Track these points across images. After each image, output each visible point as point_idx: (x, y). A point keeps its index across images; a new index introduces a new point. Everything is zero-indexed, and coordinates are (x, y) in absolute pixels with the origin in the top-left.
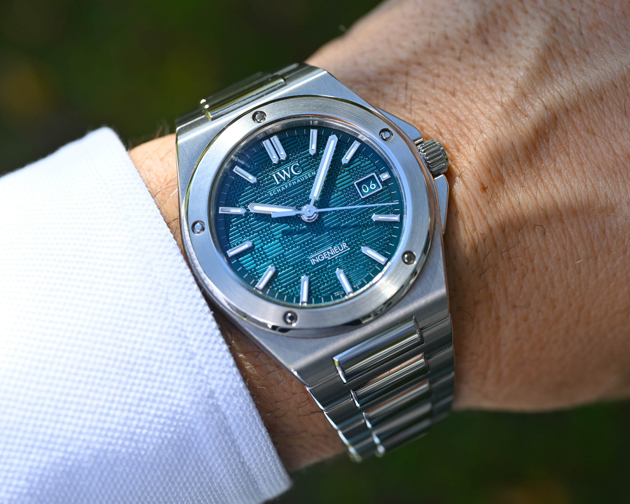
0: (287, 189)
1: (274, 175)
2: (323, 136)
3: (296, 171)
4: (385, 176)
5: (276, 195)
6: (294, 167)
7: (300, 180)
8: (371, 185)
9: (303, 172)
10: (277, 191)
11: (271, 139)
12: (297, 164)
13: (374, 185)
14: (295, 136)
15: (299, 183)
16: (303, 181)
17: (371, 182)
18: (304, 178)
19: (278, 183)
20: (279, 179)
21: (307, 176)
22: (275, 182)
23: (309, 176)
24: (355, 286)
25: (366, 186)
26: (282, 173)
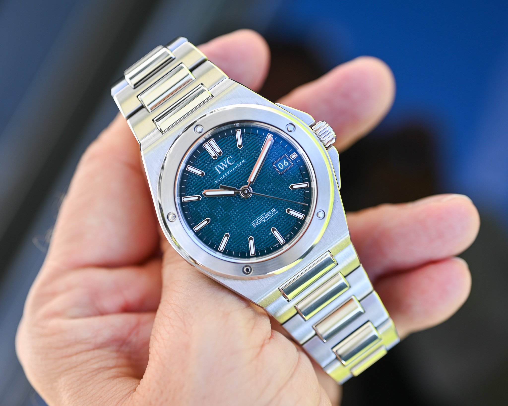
0: (227, 176)
1: (216, 168)
2: (246, 133)
3: (231, 162)
4: (294, 156)
5: (220, 182)
9: (236, 162)
10: (220, 179)
11: (209, 142)
12: (231, 157)
13: (287, 162)
14: (225, 137)
15: (235, 170)
17: (284, 160)
18: (237, 166)
19: (220, 173)
20: (220, 170)
21: (239, 164)
22: (217, 172)
23: (240, 164)
24: (286, 238)
25: (281, 164)
26: (221, 165)
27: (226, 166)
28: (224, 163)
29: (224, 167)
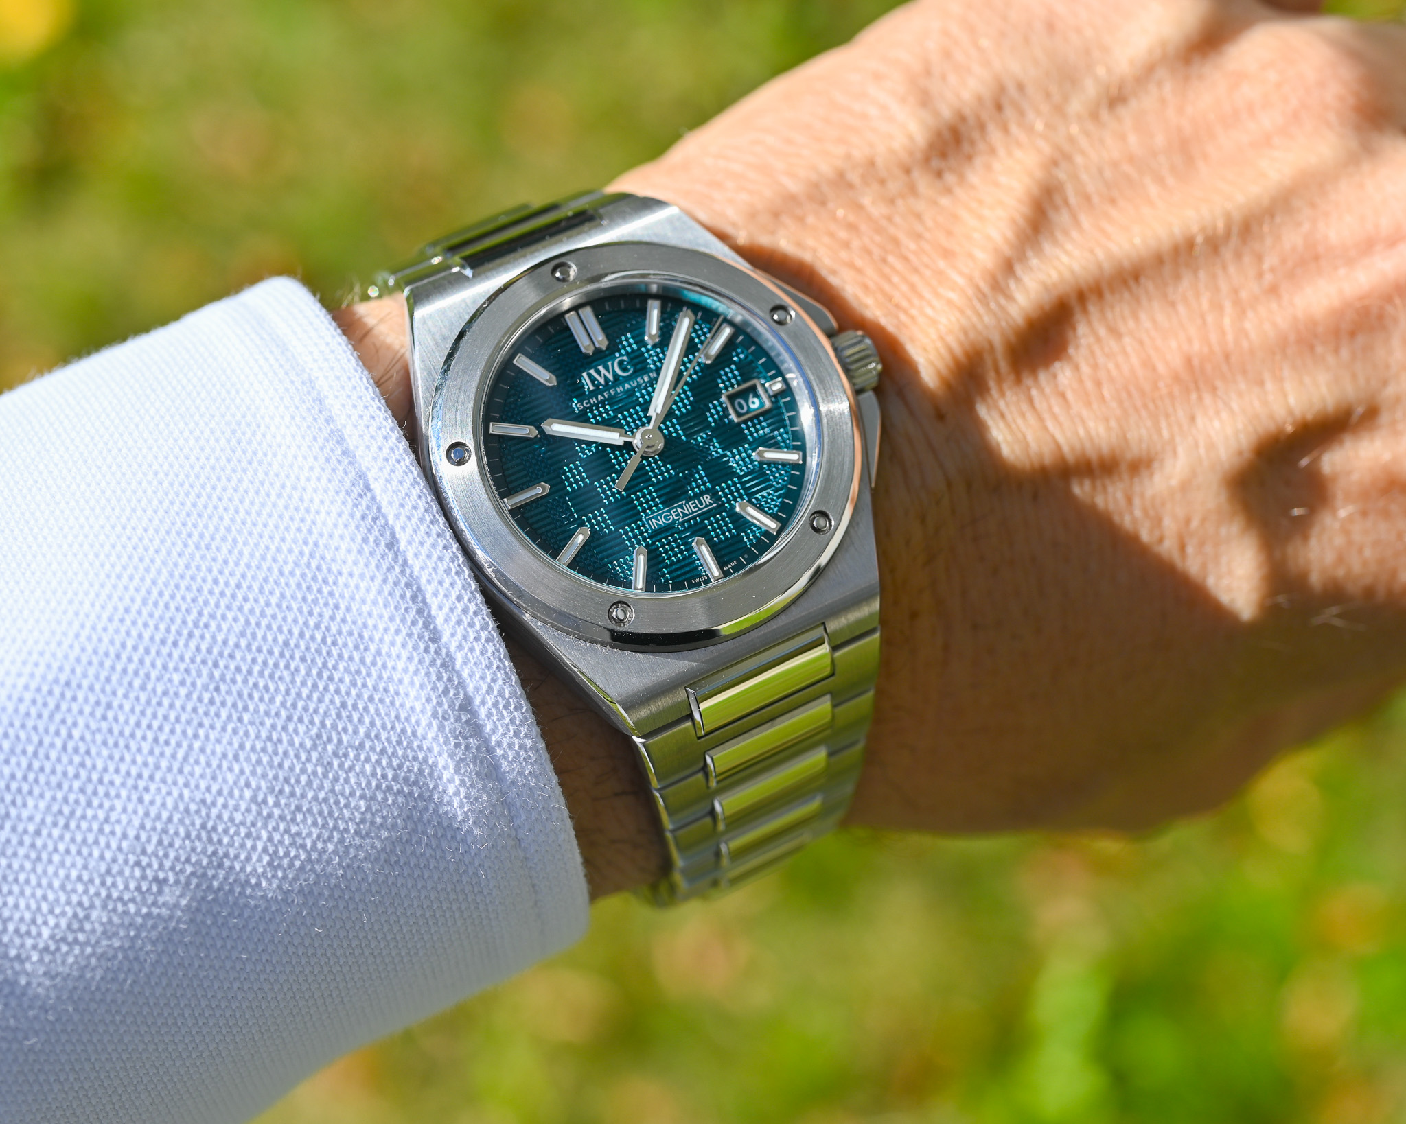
0: (607, 400)
2: (670, 314)
4: (778, 386)
5: (588, 408)
6: (621, 363)
7: (630, 385)
8: (751, 400)
9: (635, 372)
10: (589, 402)
11: (580, 311)
12: (625, 358)
13: (756, 400)
14: (621, 311)
15: (629, 390)
16: (636, 387)
17: (751, 395)
18: (637, 382)
19: (592, 388)
20: (593, 380)
21: (643, 379)
24: (726, 568)
25: (742, 402)
26: (599, 372)
27: (610, 377)
28: (607, 368)
29: (605, 377)
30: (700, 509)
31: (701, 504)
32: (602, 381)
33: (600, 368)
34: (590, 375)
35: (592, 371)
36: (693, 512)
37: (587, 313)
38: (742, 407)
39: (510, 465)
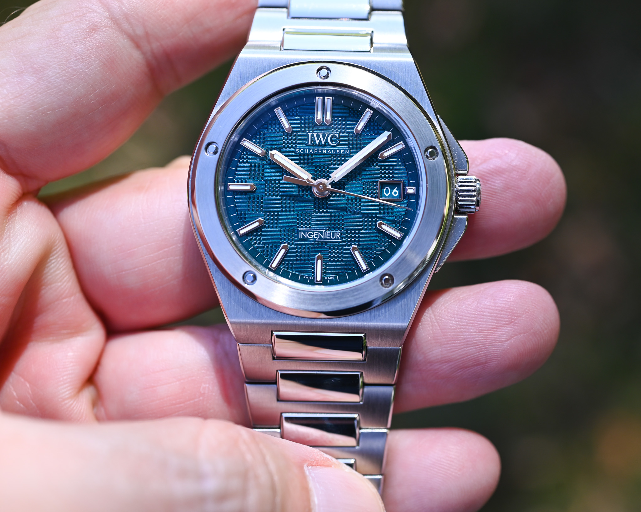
0: (315, 154)
1: (310, 134)
2: (375, 121)
4: (411, 190)
5: (302, 154)
6: (332, 137)
7: (331, 152)
8: (395, 190)
9: (338, 145)
10: (304, 151)
11: (326, 98)
12: (337, 135)
13: (397, 192)
14: (349, 108)
15: (329, 154)
16: (334, 154)
17: (396, 188)
18: (336, 152)
19: (310, 143)
20: (313, 140)
21: (340, 151)
23: (342, 152)
24: (326, 278)
25: (389, 190)
26: (318, 136)
27: (323, 142)
28: (324, 136)
29: (320, 141)
30: (331, 239)
31: (333, 236)
32: (317, 142)
33: (321, 135)
34: (312, 136)
35: (315, 134)
36: (326, 239)
37: (329, 101)
38: (387, 193)
39: (242, 165)
